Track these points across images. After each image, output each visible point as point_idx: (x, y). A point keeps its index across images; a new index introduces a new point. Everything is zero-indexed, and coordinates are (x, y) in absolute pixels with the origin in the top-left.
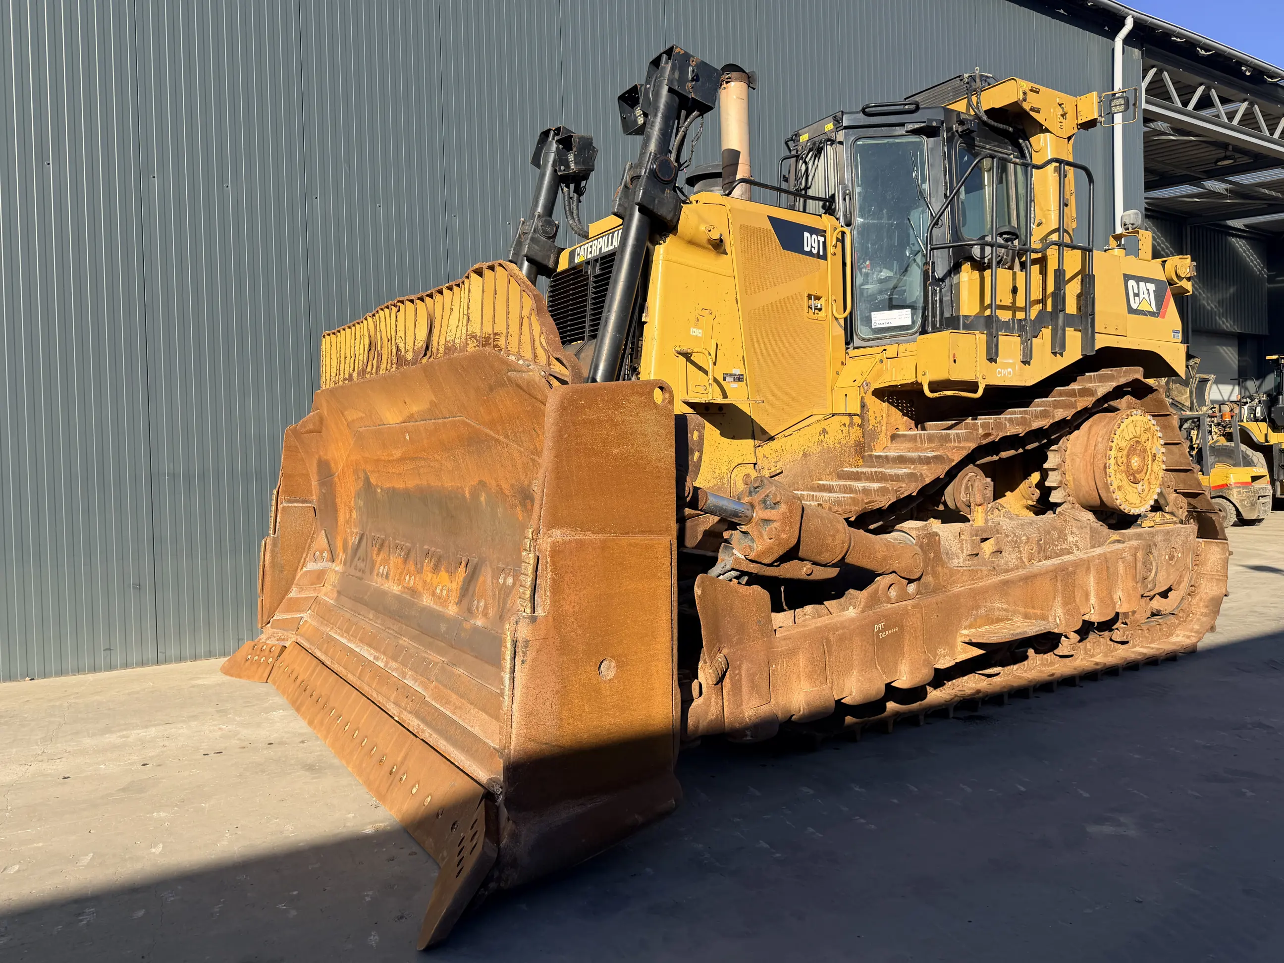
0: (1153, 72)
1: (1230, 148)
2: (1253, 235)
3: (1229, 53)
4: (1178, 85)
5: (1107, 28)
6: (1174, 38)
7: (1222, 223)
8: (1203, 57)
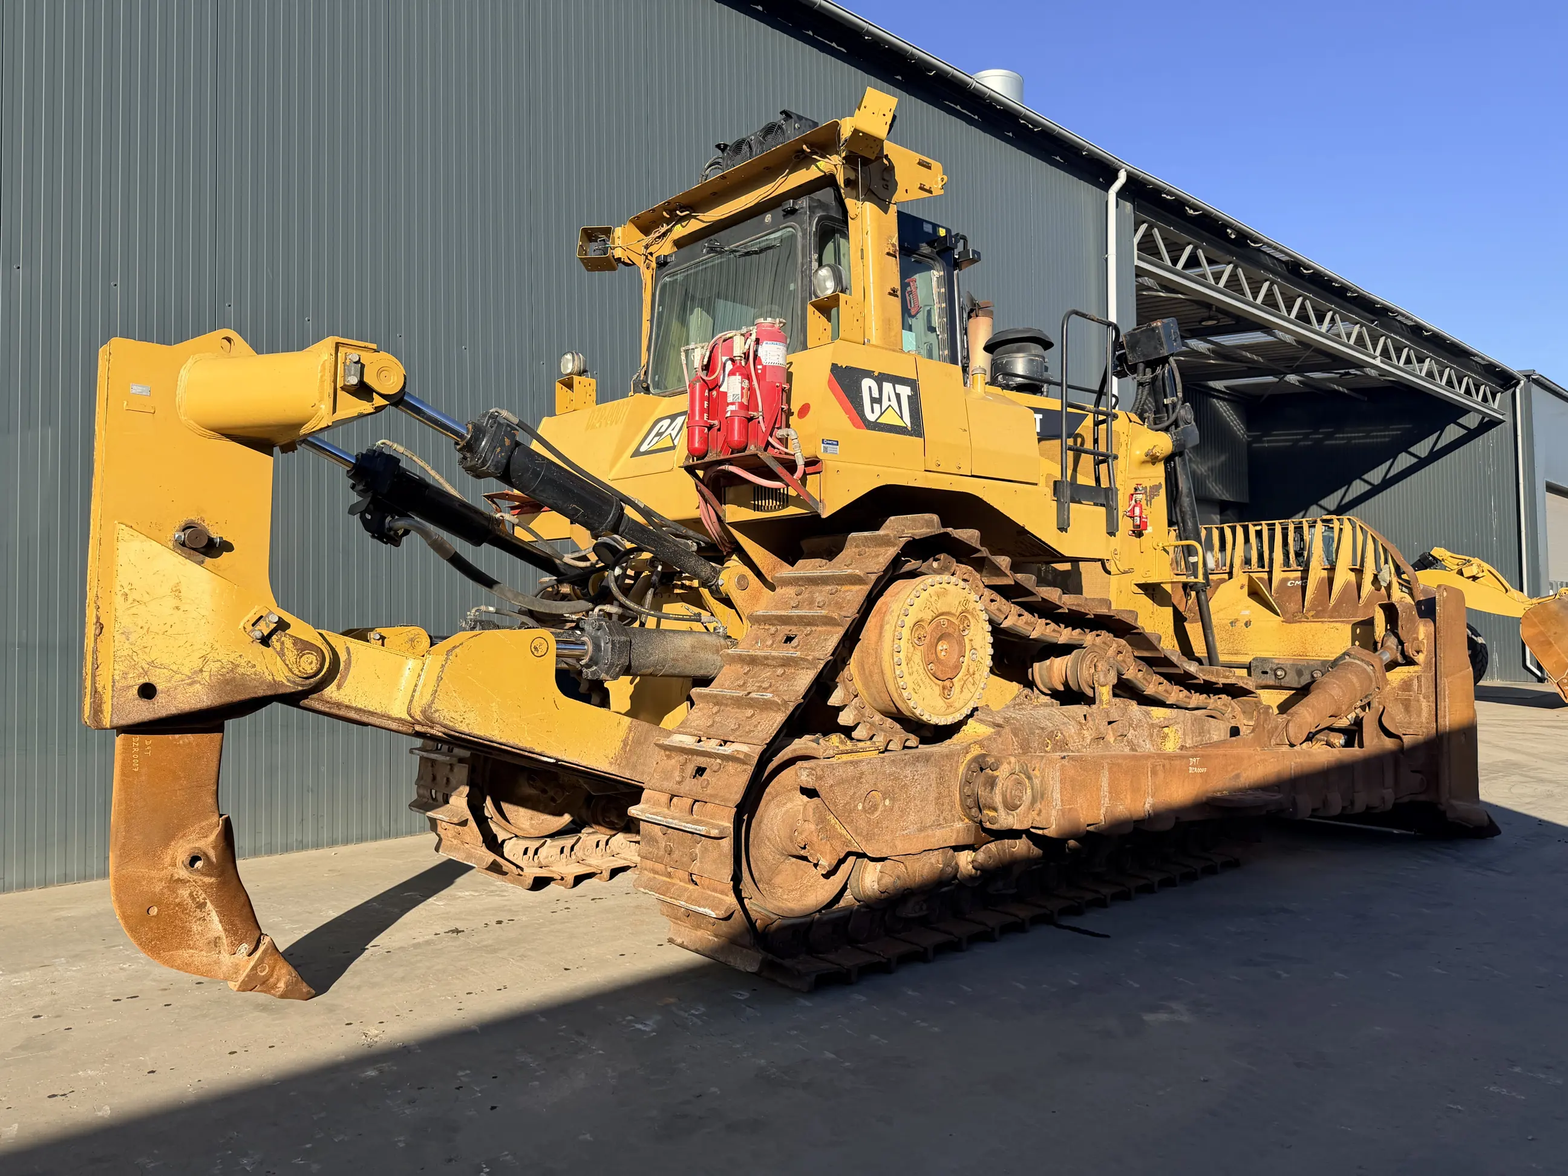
0: (1144, 227)
1: (1214, 309)
2: (1235, 397)
3: (1216, 215)
4: (1168, 242)
5: (1101, 180)
6: (1164, 196)
7: (1203, 383)
8: (1192, 217)
